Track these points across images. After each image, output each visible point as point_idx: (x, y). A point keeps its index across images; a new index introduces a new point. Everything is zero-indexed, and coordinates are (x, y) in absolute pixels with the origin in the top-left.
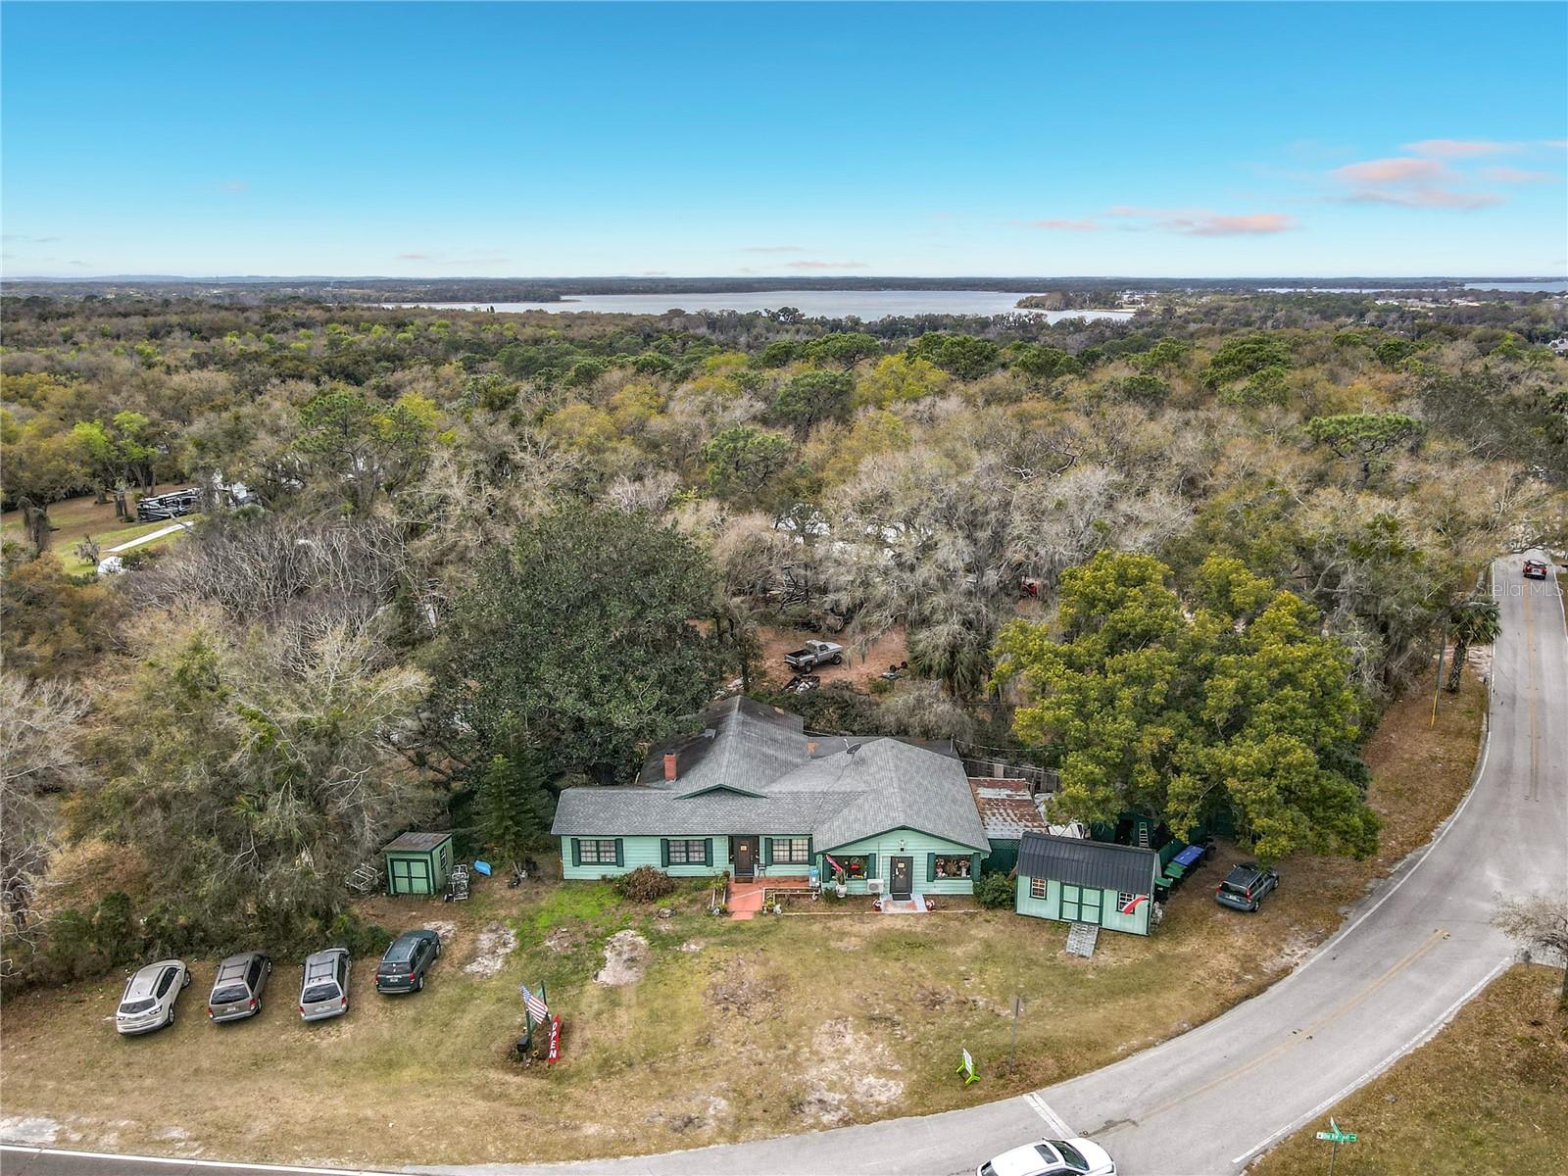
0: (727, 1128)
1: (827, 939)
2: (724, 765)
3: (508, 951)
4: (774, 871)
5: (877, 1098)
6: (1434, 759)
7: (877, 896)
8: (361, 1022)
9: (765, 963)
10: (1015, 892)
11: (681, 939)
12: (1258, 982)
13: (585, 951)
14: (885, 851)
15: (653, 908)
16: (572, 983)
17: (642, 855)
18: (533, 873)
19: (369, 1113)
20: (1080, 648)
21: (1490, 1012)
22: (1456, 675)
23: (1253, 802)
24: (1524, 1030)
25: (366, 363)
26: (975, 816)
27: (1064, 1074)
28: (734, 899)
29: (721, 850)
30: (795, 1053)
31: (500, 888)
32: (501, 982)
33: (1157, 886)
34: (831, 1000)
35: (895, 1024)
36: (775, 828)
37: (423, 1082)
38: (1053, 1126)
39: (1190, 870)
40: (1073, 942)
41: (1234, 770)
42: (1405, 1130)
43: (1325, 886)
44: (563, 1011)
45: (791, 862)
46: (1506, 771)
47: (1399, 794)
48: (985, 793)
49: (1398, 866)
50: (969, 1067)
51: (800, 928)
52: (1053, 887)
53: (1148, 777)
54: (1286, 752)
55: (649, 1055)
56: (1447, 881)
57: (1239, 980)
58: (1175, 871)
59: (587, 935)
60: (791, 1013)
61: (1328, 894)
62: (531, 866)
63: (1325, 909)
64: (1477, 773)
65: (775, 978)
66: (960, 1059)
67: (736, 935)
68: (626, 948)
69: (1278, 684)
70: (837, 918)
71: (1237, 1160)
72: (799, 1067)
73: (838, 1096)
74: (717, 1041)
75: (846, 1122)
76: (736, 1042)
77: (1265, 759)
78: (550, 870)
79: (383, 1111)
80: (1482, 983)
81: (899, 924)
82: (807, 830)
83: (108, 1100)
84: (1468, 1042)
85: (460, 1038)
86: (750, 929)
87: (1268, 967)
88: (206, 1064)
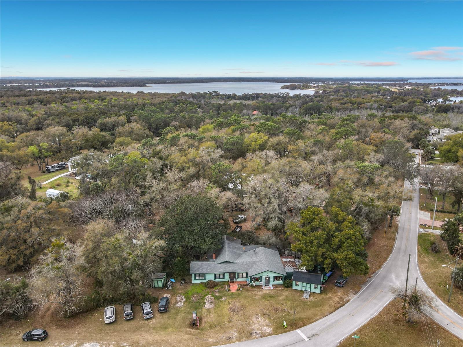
0: (238, 339)
1: (253, 296)
2: (226, 255)
3: (184, 301)
4: (239, 280)
5: (267, 331)
6: (384, 246)
7: (262, 285)
8: (157, 319)
9: (240, 302)
10: (292, 284)
11: (221, 297)
12: (343, 303)
13: (201, 300)
14: (264, 276)
15: (214, 290)
16: (200, 308)
17: (210, 277)
18: (185, 282)
19: (164, 338)
20: (305, 230)
21: (389, 309)
22: (391, 223)
23: (342, 266)
24: (396, 312)
25: (97, 115)
26: (282, 266)
27: (304, 325)
28: (231, 287)
29: (227, 276)
30: (249, 322)
31: (178, 285)
32: (184, 309)
33: (322, 282)
34: (255, 310)
35: (269, 315)
36: (239, 271)
37: (174, 332)
38: (302, 336)
39: (329, 277)
40: (305, 295)
41: (338, 259)
42: (370, 334)
43: (358, 280)
44: (199, 315)
45: (242, 278)
46: (399, 249)
47: (375, 256)
48: (284, 260)
49: (374, 274)
50: (285, 324)
51: (246, 294)
52: (300, 283)
53: (320, 260)
54: (349, 255)
55: (219, 324)
56: (384, 278)
57: (339, 303)
58: (326, 278)
59: (200, 297)
60: (247, 314)
61: (359, 282)
62: (184, 280)
63: (358, 286)
64: (393, 250)
65: (243, 306)
66: (283, 323)
67: (232, 296)
68: (209, 300)
69: (348, 239)
70: (254, 291)
71: (338, 342)
72: (250, 326)
73: (259, 331)
74: (233, 320)
75: (261, 337)
76: (237, 320)
77: (344, 256)
78: (188, 281)
79: (167, 338)
80: (388, 302)
81: (268, 292)
82: (246, 271)
83: (108, 338)
84: (384, 316)
85: (179, 322)
86: (236, 294)
87: (345, 300)
88: (126, 329)
